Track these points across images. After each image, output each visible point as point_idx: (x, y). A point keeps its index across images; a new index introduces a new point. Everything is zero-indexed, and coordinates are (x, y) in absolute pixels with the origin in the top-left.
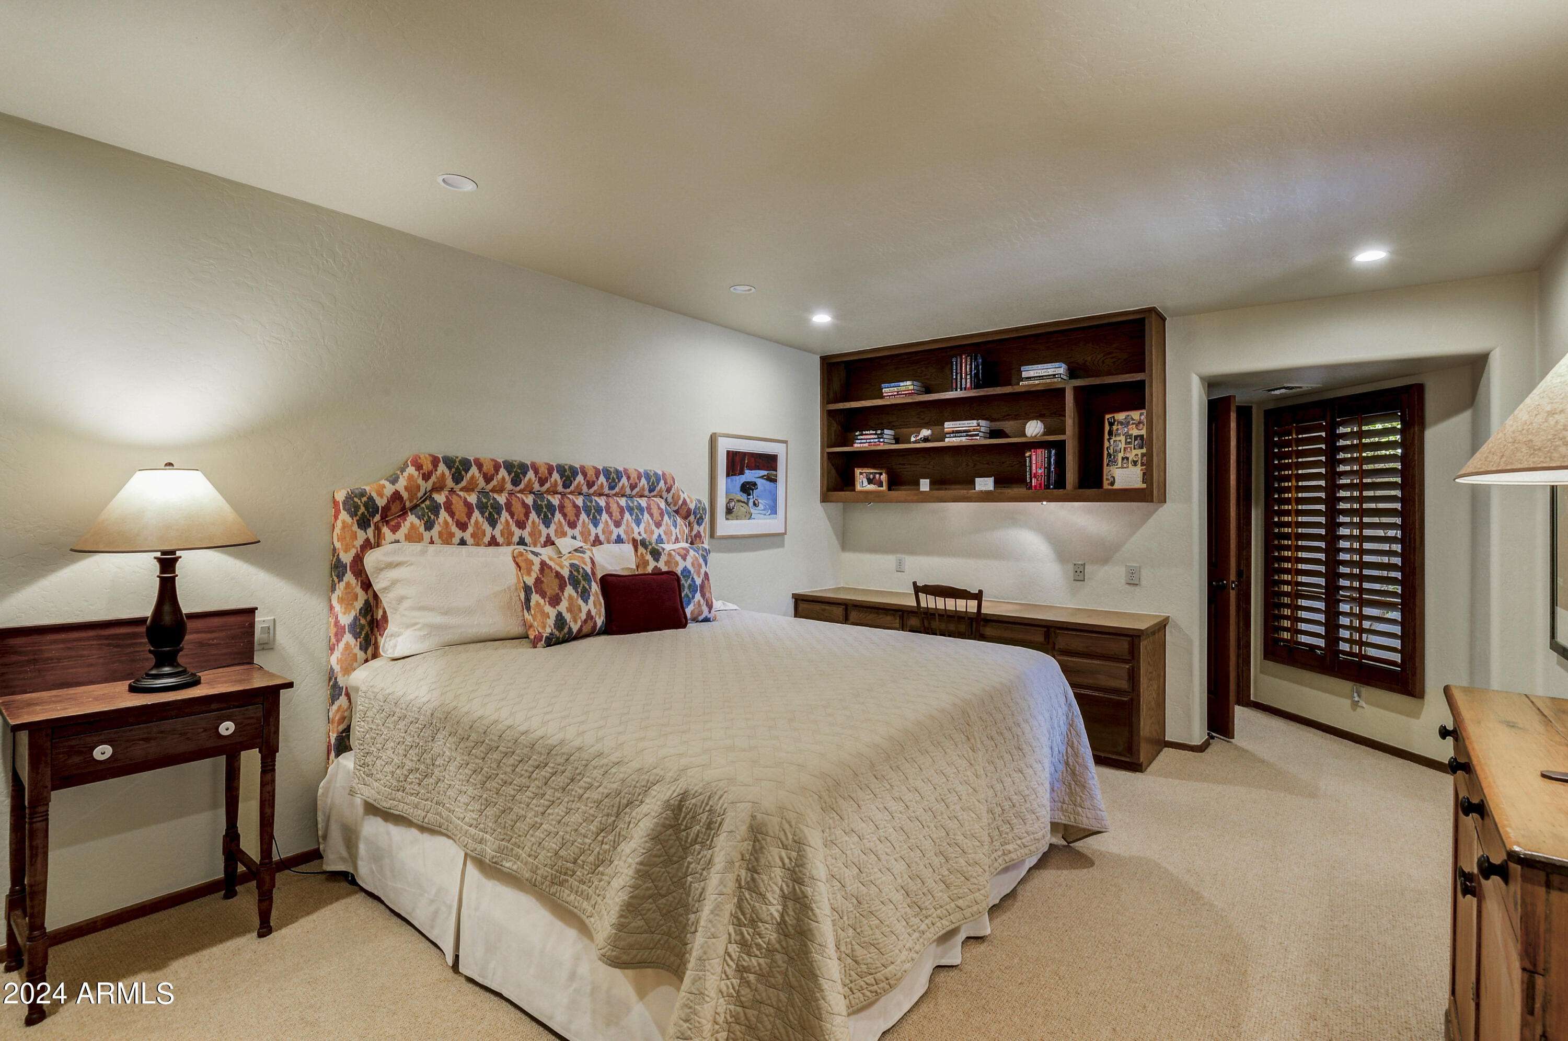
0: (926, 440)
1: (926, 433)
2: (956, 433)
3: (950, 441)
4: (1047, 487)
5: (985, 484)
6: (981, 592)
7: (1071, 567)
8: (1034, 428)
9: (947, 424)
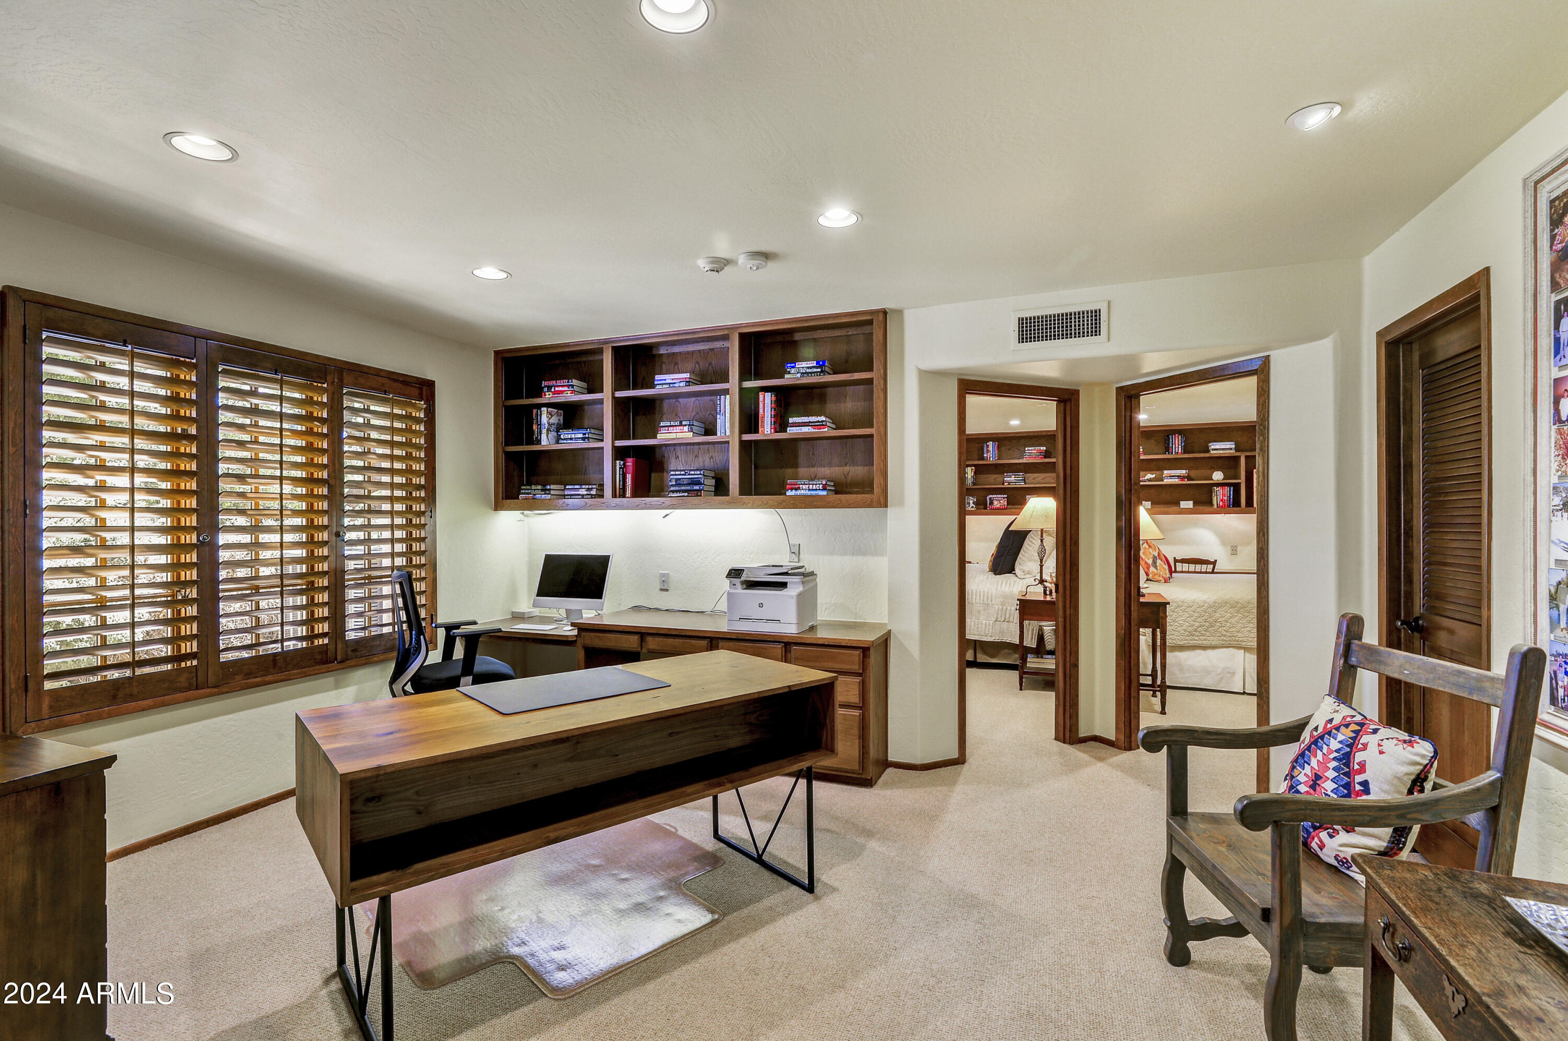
0: (1150, 480)
1: (1149, 476)
2: (1171, 477)
3: (1167, 481)
4: (1229, 506)
5: (1187, 504)
6: (1216, 561)
7: (1229, 548)
8: (1218, 476)
9: (1165, 472)
